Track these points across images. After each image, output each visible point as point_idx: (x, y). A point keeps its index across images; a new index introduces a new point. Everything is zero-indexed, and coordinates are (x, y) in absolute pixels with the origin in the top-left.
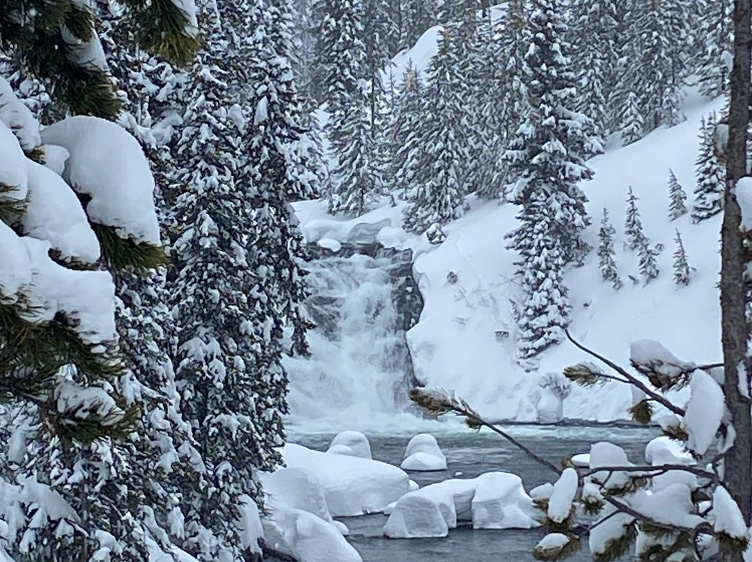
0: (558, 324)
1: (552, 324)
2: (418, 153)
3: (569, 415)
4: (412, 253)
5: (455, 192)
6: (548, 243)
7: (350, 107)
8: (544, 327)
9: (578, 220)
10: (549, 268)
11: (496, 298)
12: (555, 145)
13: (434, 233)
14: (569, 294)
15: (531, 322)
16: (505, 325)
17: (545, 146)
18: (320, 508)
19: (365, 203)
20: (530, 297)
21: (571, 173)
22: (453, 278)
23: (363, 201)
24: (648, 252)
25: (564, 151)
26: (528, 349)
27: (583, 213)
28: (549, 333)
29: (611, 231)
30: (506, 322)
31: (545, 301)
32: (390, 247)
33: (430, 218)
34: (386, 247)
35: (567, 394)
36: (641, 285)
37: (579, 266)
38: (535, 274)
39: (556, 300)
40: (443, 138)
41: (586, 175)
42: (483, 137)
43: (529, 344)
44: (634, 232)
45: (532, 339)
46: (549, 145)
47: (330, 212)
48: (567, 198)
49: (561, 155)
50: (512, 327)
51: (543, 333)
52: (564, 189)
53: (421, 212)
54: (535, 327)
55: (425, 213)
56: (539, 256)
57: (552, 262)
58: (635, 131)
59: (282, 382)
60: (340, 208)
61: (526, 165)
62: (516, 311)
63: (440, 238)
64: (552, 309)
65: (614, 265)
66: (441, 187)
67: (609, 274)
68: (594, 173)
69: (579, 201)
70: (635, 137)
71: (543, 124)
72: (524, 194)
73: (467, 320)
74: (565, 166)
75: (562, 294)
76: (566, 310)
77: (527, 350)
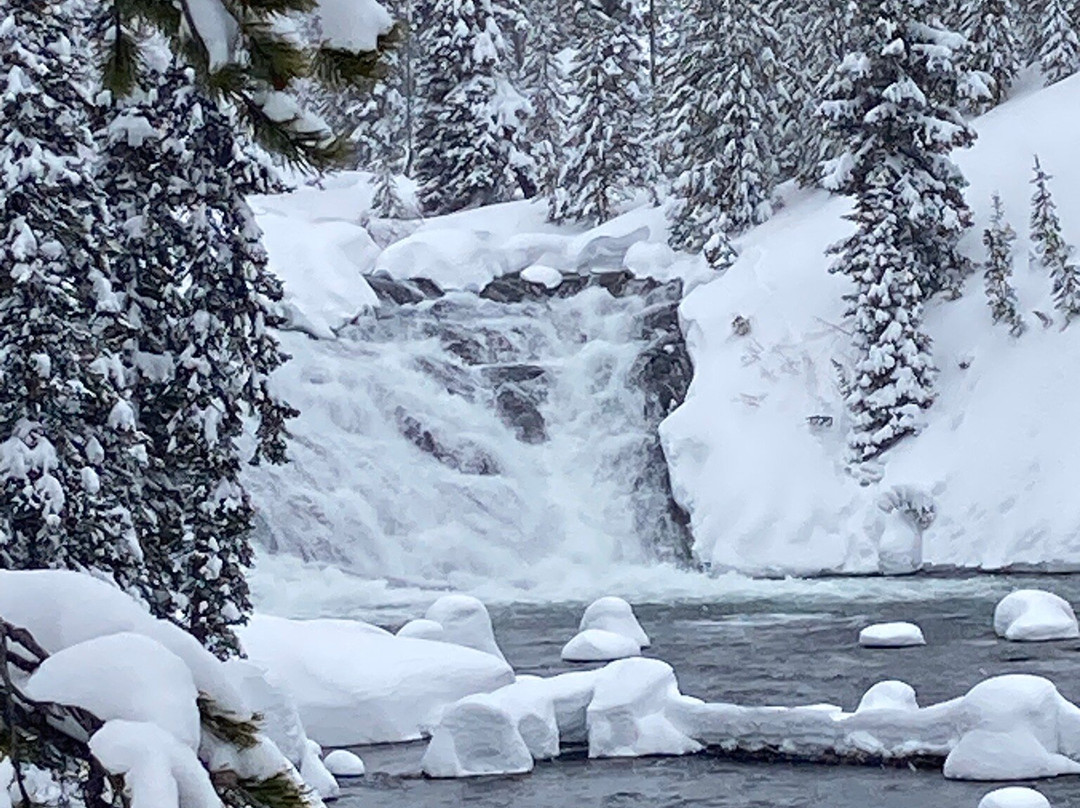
0: (914, 401)
1: (903, 400)
2: (691, 112)
3: (933, 557)
4: (682, 285)
5: (754, 177)
6: (893, 260)
7: (611, 37)
8: (890, 407)
9: (950, 218)
10: (895, 304)
11: (813, 358)
12: (906, 88)
13: (716, 250)
14: (933, 348)
15: (869, 399)
16: (827, 405)
17: (888, 91)
18: (288, 728)
19: (610, 202)
20: (865, 355)
21: (935, 136)
22: (742, 327)
23: (605, 199)
24: (1067, 270)
25: (921, 97)
26: (865, 445)
27: (959, 205)
28: (900, 416)
29: (1008, 236)
30: (828, 401)
31: (890, 362)
32: (645, 277)
33: (713, 224)
34: (638, 277)
35: (929, 521)
36: (1055, 327)
37: (954, 298)
38: (872, 315)
39: (909, 359)
40: (732, 83)
41: (962, 139)
42: (804, 78)
43: (865, 437)
44: (1047, 235)
45: (870, 428)
46: (894, 89)
47: (552, 219)
48: (932, 181)
49: (918, 107)
50: (838, 406)
51: (889, 417)
52: (924, 165)
53: (699, 214)
54: (873, 408)
55: (706, 215)
56: (878, 283)
57: (902, 292)
58: (1064, 59)
59: (241, 512)
60: (568, 212)
61: (859, 126)
62: (843, 381)
63: (727, 258)
64: (903, 375)
65: (1012, 296)
66: (732, 168)
67: (1004, 310)
68: (976, 136)
69: (952, 184)
70: (1064, 71)
71: (884, 53)
72: (855, 176)
73: (762, 398)
74: (924, 126)
75: (920, 348)
76: (928, 374)
77: (860, 447)
